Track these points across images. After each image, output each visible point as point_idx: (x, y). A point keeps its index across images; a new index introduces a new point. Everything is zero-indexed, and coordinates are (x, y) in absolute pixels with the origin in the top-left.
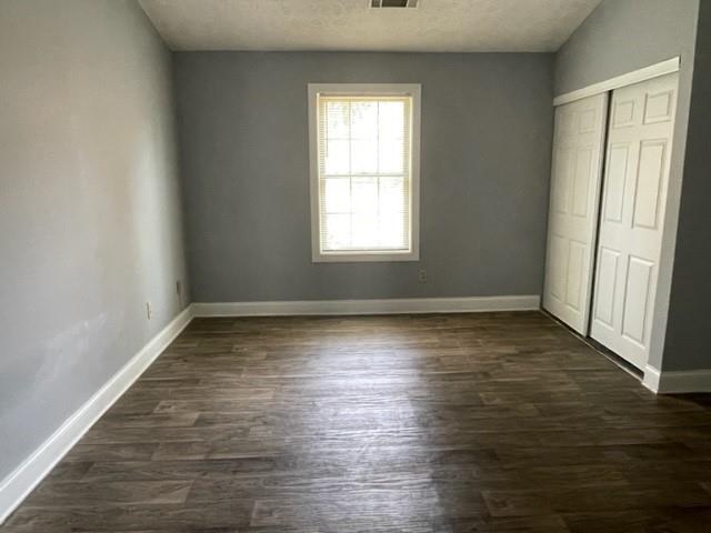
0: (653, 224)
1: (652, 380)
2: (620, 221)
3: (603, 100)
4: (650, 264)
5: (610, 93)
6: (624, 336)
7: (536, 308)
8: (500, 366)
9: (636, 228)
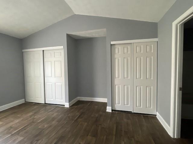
0: (61, 76)
1: (67, 105)
2: (51, 77)
3: (42, 52)
4: (61, 84)
5: (43, 51)
6: (56, 100)
7: (24, 102)
8: (34, 118)
9: (56, 78)
